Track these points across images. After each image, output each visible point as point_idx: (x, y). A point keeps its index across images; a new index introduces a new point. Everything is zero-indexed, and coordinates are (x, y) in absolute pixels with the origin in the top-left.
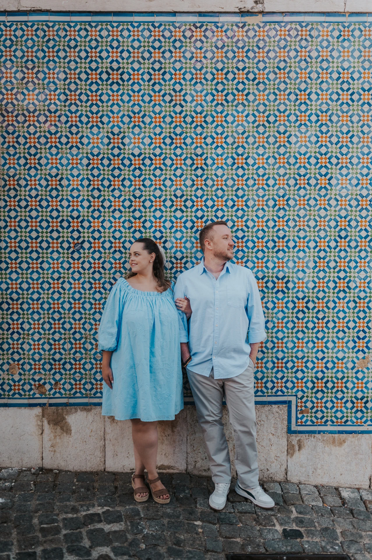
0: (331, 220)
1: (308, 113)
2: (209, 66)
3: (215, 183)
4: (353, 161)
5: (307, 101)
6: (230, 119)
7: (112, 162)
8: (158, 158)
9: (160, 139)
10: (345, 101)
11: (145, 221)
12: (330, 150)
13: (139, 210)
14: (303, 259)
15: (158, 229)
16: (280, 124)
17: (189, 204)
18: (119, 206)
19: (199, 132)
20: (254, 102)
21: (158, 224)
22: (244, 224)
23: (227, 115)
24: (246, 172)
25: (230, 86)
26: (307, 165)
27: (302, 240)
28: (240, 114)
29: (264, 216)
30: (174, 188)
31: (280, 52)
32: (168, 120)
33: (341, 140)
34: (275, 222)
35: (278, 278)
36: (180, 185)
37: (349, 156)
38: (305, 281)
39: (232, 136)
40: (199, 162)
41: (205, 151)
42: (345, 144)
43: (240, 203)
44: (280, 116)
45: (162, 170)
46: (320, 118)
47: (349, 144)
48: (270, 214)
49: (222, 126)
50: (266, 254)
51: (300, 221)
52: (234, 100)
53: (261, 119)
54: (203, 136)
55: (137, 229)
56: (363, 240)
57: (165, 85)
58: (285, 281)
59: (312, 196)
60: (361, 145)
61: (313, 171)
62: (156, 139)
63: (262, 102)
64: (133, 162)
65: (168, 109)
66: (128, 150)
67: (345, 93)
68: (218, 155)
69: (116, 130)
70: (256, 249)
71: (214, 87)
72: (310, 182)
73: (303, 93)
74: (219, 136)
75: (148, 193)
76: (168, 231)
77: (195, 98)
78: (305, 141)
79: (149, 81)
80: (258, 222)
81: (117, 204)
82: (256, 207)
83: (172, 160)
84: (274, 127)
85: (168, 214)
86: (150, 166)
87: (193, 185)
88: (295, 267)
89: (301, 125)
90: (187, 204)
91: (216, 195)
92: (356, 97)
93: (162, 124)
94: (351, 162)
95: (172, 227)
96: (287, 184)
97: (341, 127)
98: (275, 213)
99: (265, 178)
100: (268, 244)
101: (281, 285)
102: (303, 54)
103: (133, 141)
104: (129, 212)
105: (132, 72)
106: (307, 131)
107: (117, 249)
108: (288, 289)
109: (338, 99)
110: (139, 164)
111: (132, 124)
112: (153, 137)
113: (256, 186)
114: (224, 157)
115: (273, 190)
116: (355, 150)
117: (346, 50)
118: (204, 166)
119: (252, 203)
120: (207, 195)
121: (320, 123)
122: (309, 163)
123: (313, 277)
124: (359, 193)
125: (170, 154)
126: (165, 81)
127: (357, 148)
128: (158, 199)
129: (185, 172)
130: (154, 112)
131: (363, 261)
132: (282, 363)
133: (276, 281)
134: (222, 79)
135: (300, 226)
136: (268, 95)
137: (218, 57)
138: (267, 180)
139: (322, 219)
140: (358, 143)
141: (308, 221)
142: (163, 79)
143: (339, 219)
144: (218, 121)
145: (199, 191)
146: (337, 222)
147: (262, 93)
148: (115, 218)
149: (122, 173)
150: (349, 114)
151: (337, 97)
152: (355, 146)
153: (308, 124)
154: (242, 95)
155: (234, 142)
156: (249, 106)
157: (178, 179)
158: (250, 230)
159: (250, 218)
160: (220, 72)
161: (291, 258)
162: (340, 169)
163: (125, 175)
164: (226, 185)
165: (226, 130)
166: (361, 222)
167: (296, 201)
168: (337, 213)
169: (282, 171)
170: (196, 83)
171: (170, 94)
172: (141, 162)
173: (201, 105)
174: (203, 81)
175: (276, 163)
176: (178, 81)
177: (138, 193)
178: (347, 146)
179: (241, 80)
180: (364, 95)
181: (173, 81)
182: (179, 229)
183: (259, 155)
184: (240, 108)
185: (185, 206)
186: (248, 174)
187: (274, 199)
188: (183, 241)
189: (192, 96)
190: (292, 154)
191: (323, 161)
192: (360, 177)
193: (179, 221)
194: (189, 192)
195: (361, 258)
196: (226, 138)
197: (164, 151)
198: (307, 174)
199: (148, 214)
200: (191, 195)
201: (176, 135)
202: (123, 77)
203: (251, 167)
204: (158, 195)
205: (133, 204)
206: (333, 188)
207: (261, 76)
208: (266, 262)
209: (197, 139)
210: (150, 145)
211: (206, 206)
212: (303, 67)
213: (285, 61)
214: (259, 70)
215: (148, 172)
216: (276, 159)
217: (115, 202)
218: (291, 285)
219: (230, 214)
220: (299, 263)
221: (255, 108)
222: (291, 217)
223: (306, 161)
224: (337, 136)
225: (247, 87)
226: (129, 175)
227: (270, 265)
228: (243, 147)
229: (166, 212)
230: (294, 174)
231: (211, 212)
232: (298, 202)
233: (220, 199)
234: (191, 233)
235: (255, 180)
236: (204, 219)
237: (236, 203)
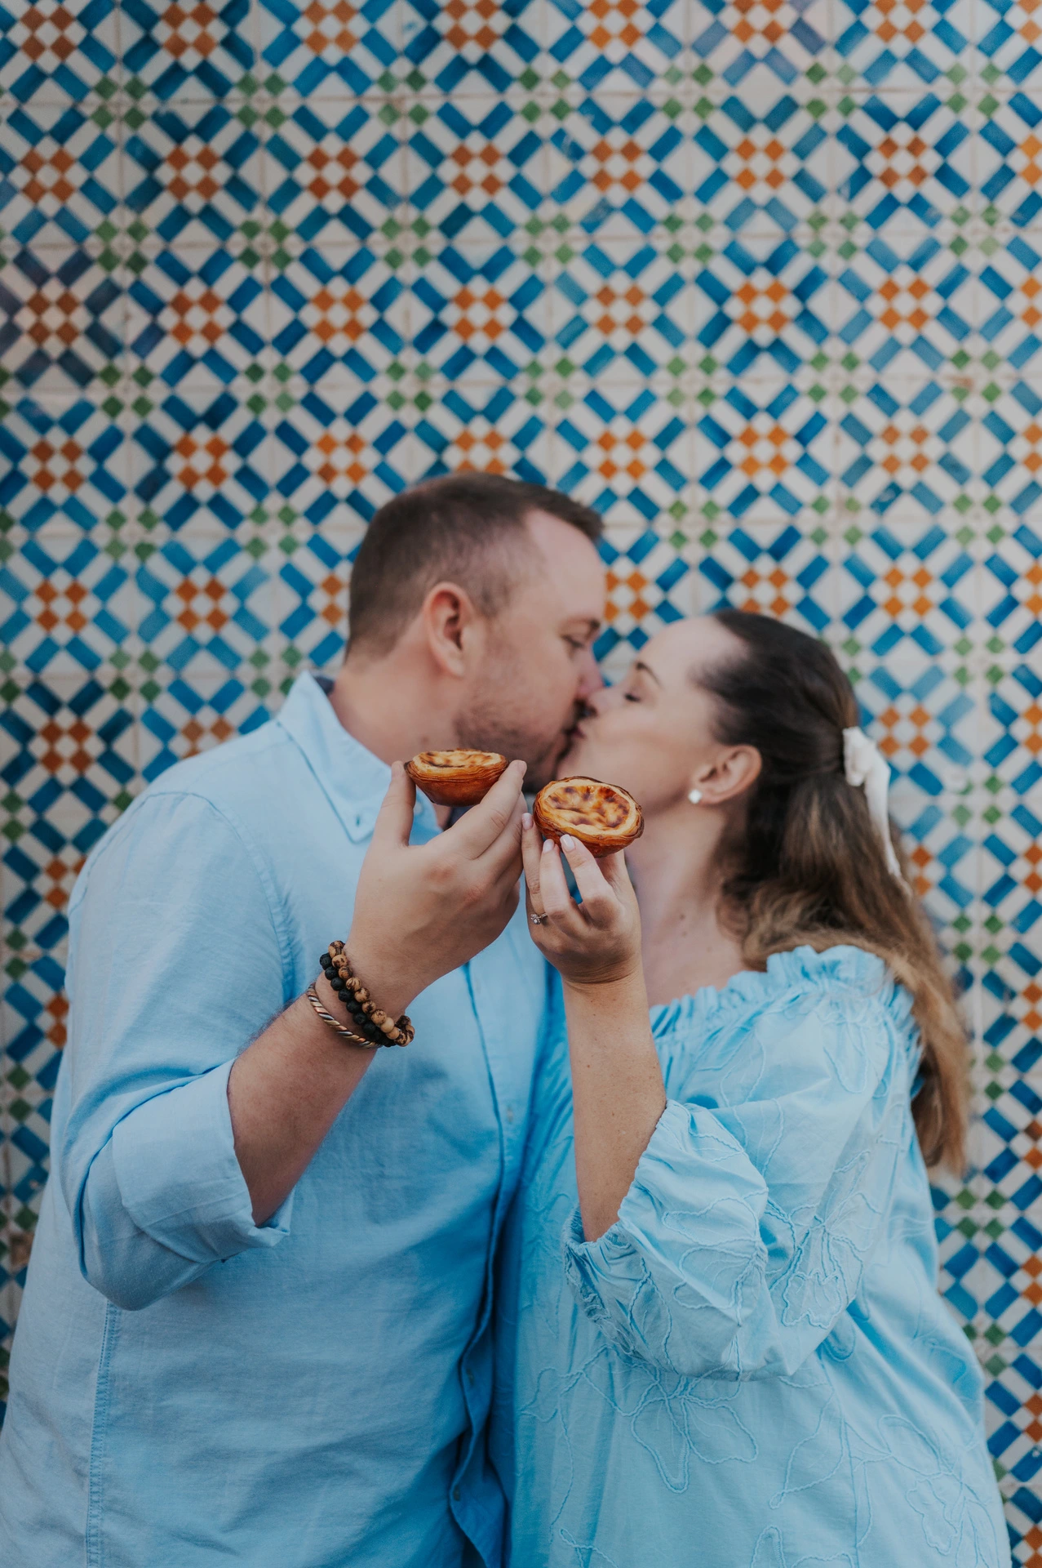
3: (305, 174)
14: (920, 691)
17: (125, 319)
24: (516, 96)
26: (933, 49)
27: (908, 564)
29: (646, 400)
34: (721, 437)
36: (63, 190)
38: (935, 842)
43: (478, 314)
48: (685, 384)
51: (891, 435)
59: (975, 261)
61: (974, 89)
72: (959, 160)
80: (606, 442)
82: (591, 341)
87: (147, 193)
90: (110, 319)
91: (311, 260)
96: (802, 180)
98: (721, 382)
99: (650, 132)
113: (585, 200)
115: (704, 223)
118: (221, 60)
119: (564, 310)
120: (249, 258)
123: (992, 815)
129: (90, 104)
135: (892, 464)
138: (661, 149)
141: (948, 433)
145: (195, 231)
159: (549, 413)
164: (377, 188)
169: (761, 90)
182: (59, 494)
185: (97, 334)
186: (531, 112)
187: (707, 283)
188: (90, 577)
193: (57, 438)
194: (120, 236)
198: (932, 105)
200: (137, 263)
203: (545, 65)
211: (242, 332)
219: (408, 387)
222: (833, 409)
230: (847, 108)
231: (282, 373)
232: (876, 305)
233: (338, 287)
234: (147, 520)
235: (576, 153)
236: (230, 430)
237: (450, 315)
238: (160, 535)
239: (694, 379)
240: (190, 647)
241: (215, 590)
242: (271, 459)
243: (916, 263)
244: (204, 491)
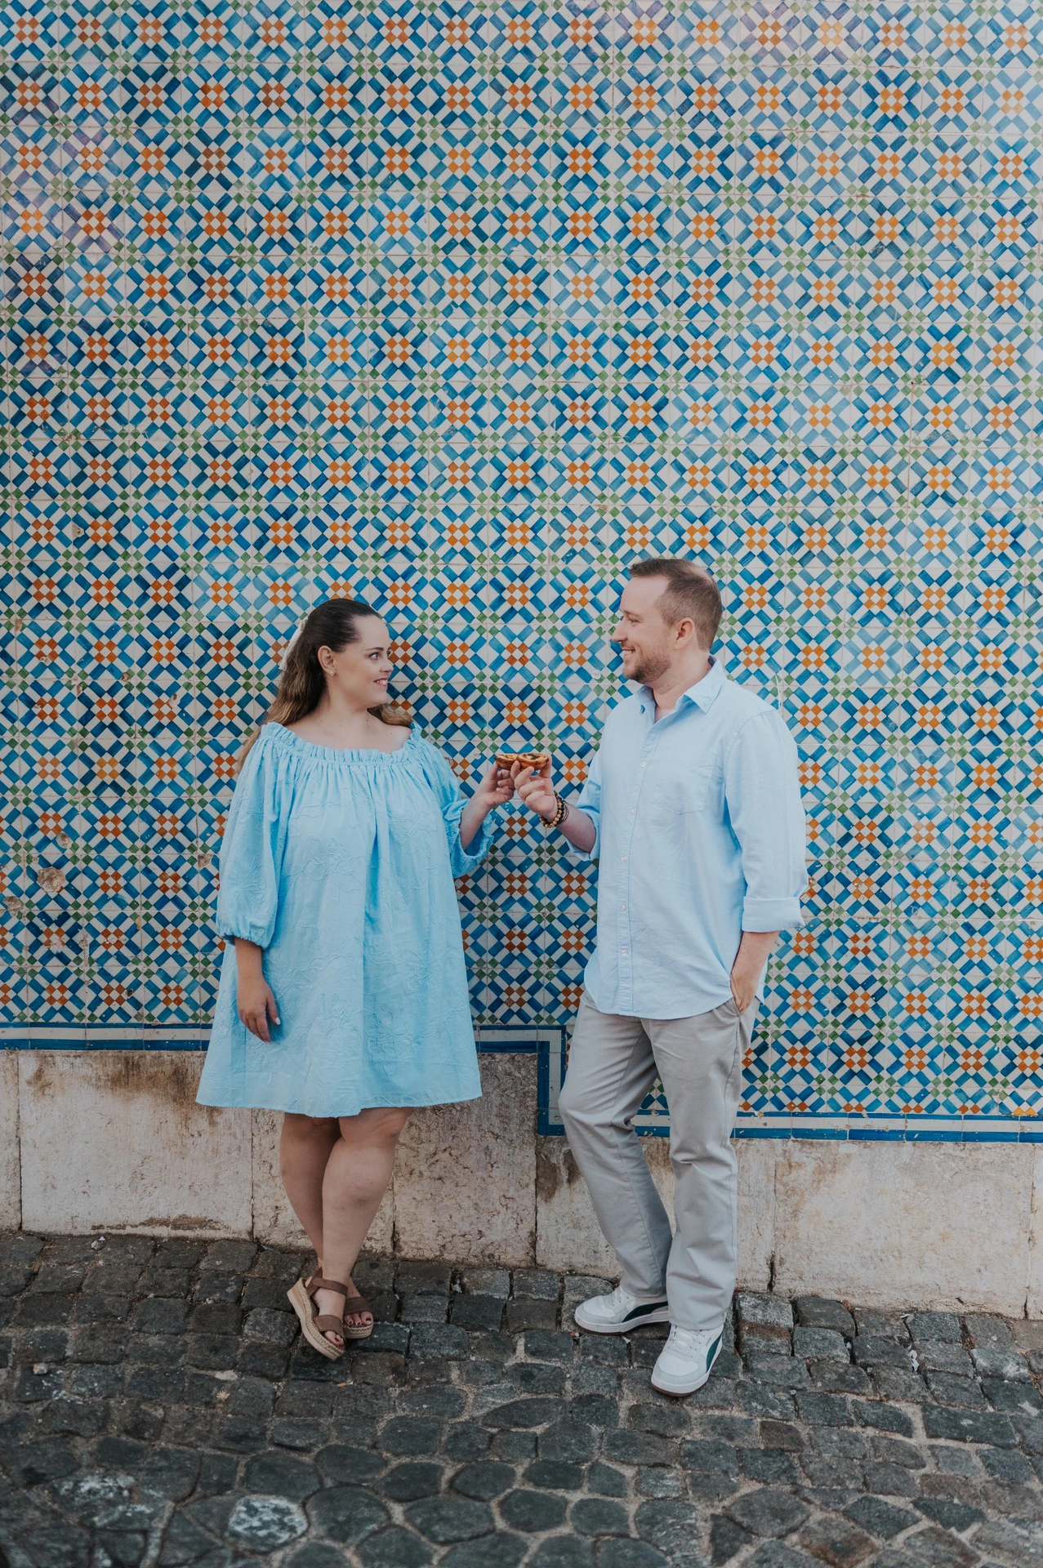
0: (661, 525)
1: (595, 210)
2: (305, 64)
3: (327, 413)
4: (725, 352)
5: (595, 175)
6: (367, 223)
7: (25, 347)
8: (157, 336)
9: (163, 280)
10: (704, 175)
11: (124, 521)
12: (659, 320)
13: (107, 490)
14: (582, 637)
15: (161, 544)
16: (514, 242)
17: (251, 472)
18: (47, 476)
19: (276, 262)
20: (436, 173)
21: (161, 532)
22: (411, 533)
23: (360, 211)
24: (416, 382)
25: (368, 125)
26: (593, 365)
27: (578, 584)
28: (397, 210)
29: (469, 511)
30: (206, 425)
31: (513, 26)
32: (186, 223)
33: (691, 290)
35: (510, 694)
36: (225, 417)
37: (715, 339)
38: (587, 701)
39: (374, 274)
40: (279, 350)
41: (296, 319)
42: (703, 302)
43: (399, 474)
44: (514, 218)
45: (169, 372)
46: (631, 225)
47: (716, 303)
48: (486, 505)
49: (344, 244)
50: (475, 624)
51: (572, 529)
52: (379, 167)
53: (459, 225)
54: (289, 274)
55: (102, 544)
56: (756, 585)
57: (176, 122)
58: (529, 700)
59: (609, 456)
60: (750, 305)
61: (610, 382)
62: (151, 280)
63: (460, 174)
64: (85, 349)
65: (184, 192)
66: (67, 315)
67: (705, 149)
68: (333, 332)
69: (34, 254)
70: (446, 607)
71: (318, 129)
72: (603, 413)
73: (580, 148)
74: (337, 274)
75: (129, 441)
76: (191, 551)
77: (264, 161)
78: (588, 293)
79: (128, 107)
80: (452, 529)
81: (41, 470)
82: (447, 486)
83: (200, 343)
84: (496, 249)
85: (191, 502)
86: (135, 360)
87: (262, 418)
88: (558, 660)
89: (575, 244)
90: (244, 472)
91: (328, 449)
92: (735, 162)
93: (168, 236)
94: (720, 357)
95: (203, 540)
96: (536, 419)
97: (692, 251)
98: (501, 505)
99: (472, 399)
100: (482, 595)
101: (517, 713)
102: (581, 31)
103: (83, 285)
104: (77, 495)
105: (77, 82)
106: (595, 262)
107: (45, 602)
108: (539, 724)
109: (685, 169)
110: (103, 354)
111: (81, 236)
112: (144, 274)
113: (446, 425)
114: (350, 337)
115: (495, 437)
116: (732, 320)
117: (708, 20)
118: (292, 363)
119: (435, 473)
120: (303, 448)
121: (630, 238)
122: (598, 357)
123: (611, 690)
124: (743, 447)
125: (193, 325)
126: (175, 108)
127: (740, 315)
128: (160, 459)
129: (237, 380)
130: (143, 200)
131: (754, 645)
132: (522, 936)
133: (505, 700)
134: (342, 103)
135: (572, 541)
136: (478, 154)
137: (330, 38)
138: (477, 405)
139: (638, 524)
140: (741, 302)
141: (595, 529)
142: (170, 103)
143: (685, 524)
144: (331, 230)
145: (280, 436)
146: (680, 532)
147: (459, 148)
148: (36, 513)
149: (55, 379)
150: (716, 214)
151: (680, 162)
152: (733, 308)
153: (595, 239)
154: (403, 153)
155: (381, 294)
156: (422, 185)
157: (219, 399)
158: (429, 551)
159: (428, 516)
160: (336, 83)
161: (547, 636)
162: (690, 377)
163: (62, 384)
164: (357, 419)
165: (355, 256)
166: (751, 532)
167: (561, 469)
168: (680, 507)
169: (520, 381)
170: (267, 115)
171: (189, 148)
172: (109, 348)
173: (282, 181)
174: (287, 109)
175: (502, 356)
176: (213, 108)
177: (100, 440)
178: (709, 309)
179: (398, 109)
180: (761, 157)
181: (199, 109)
182: (222, 545)
183: (452, 332)
184: (397, 192)
185: (239, 479)
186: (423, 388)
187: (496, 463)
188: (234, 581)
189: (257, 155)
190: (550, 332)
191: (641, 351)
192: (747, 401)
193: (221, 522)
194: (249, 436)
195: (748, 639)
196: (356, 280)
197: (175, 317)
198: (592, 389)
199: (131, 501)
200: (256, 449)
201: (211, 269)
202: (53, 95)
203: (429, 368)
204: (159, 447)
205: (88, 470)
206: (670, 432)
207: (458, 97)
208: (476, 647)
209: (270, 281)
210: (133, 298)
211: (299, 479)
212: (582, 71)
213: (526, 51)
214: (452, 78)
215: (128, 379)
216: (501, 344)
217: (35, 464)
218: (546, 713)
219: (369, 504)
220: (570, 648)
221: (442, 193)
222: (548, 517)
223: (592, 351)
224: (681, 279)
225: (416, 128)
226: (74, 386)
227: (488, 654)
228: (405, 307)
229: (185, 495)
230: (556, 389)
231: (316, 497)
232: (567, 474)
233: (340, 461)
234: (258, 557)
235: (442, 406)
236: (295, 520)
237: (387, 474)
238: (264, 563)
239: (489, 504)
240: (277, 611)
241: (286, 587)
242: (311, 533)
243: (584, 457)
244: (282, 546)
